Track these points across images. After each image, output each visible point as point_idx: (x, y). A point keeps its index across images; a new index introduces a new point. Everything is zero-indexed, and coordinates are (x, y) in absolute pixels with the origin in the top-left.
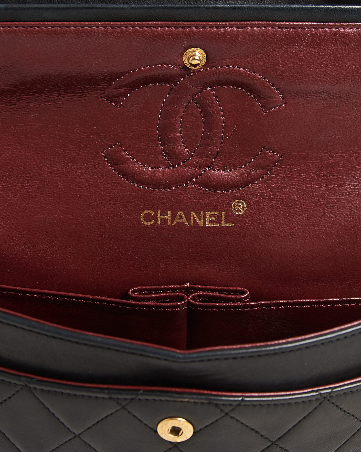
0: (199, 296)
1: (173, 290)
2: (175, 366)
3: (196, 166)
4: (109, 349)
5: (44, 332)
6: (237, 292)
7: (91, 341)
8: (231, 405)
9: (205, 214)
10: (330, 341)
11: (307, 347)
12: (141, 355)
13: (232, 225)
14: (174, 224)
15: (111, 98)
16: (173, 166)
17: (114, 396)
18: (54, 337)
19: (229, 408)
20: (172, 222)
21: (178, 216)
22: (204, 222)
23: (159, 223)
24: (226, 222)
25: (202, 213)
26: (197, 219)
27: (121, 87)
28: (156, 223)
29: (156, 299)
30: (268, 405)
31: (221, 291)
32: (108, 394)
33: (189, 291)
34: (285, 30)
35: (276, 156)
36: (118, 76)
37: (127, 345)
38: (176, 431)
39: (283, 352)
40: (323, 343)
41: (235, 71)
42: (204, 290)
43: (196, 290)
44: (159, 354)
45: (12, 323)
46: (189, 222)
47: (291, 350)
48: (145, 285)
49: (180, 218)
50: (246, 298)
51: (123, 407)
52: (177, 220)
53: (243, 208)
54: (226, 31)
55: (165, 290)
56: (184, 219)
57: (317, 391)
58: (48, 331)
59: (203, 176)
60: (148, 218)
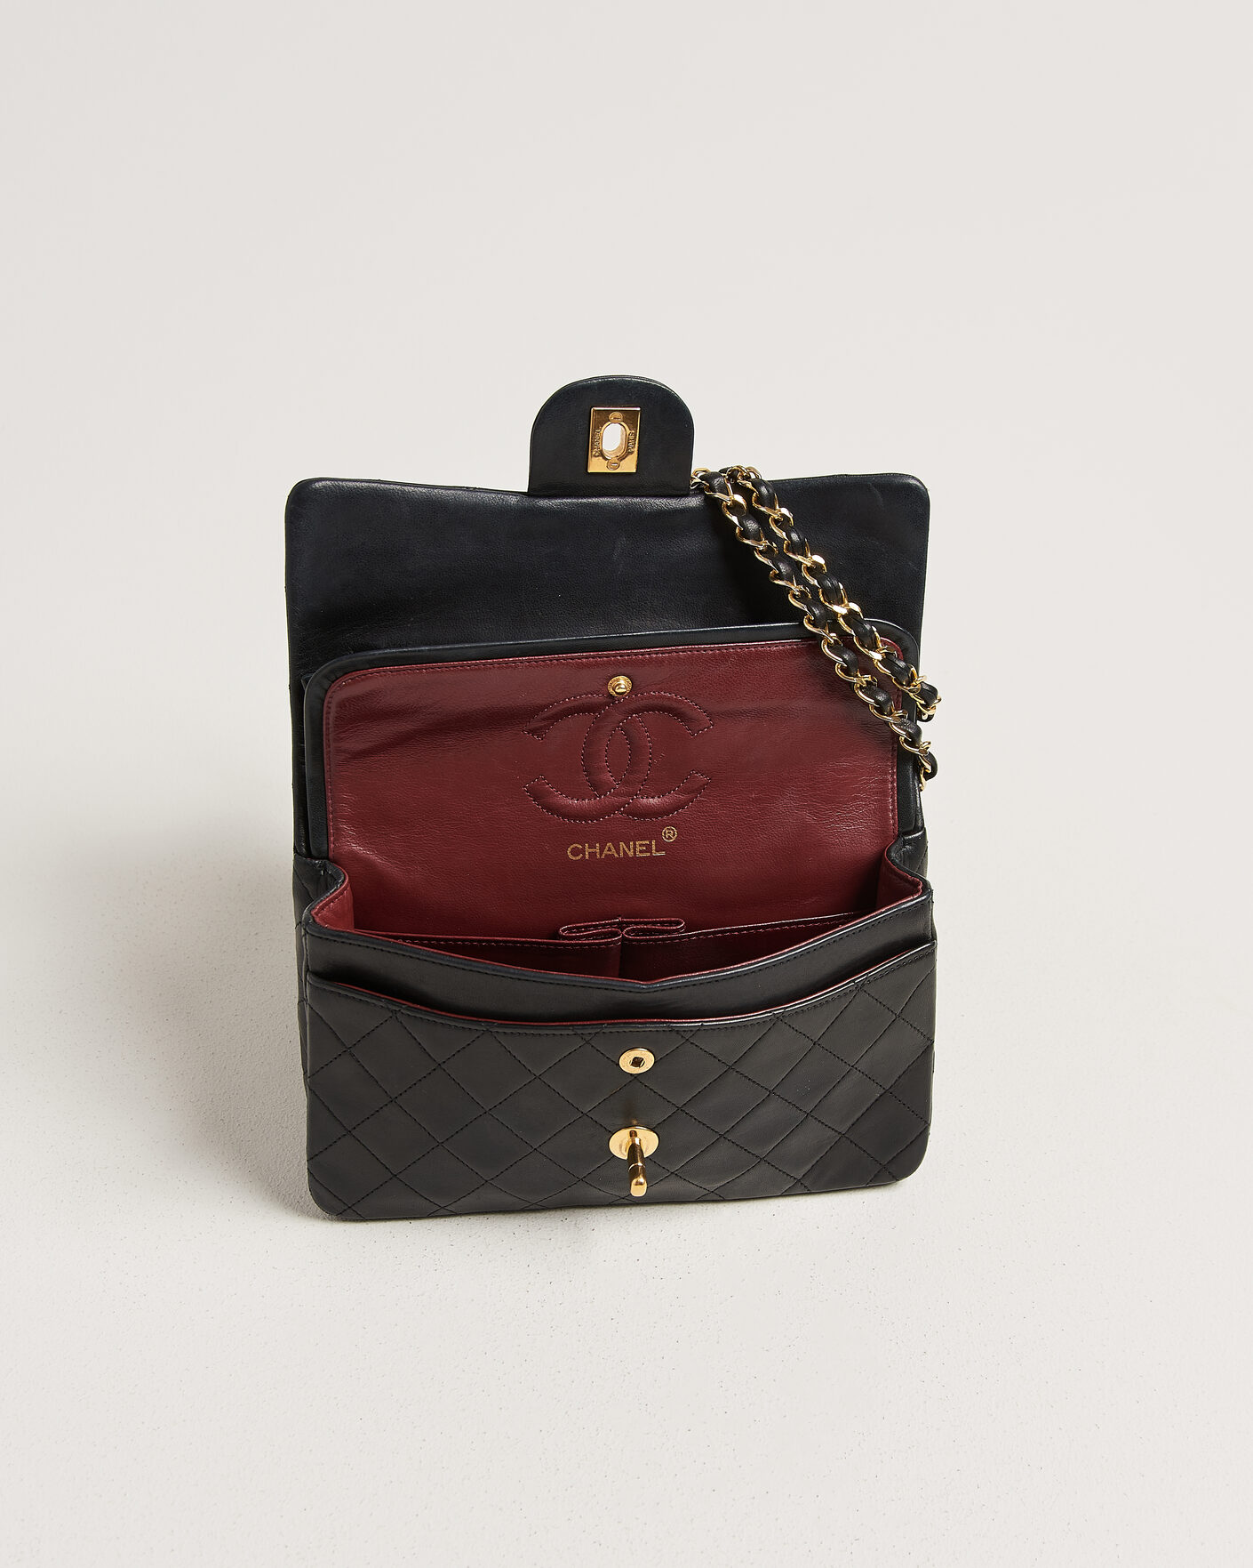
0: (633, 930)
1: (604, 926)
2: (638, 997)
3: (623, 795)
4: (574, 986)
5: (509, 976)
6: (671, 923)
7: (557, 980)
8: (691, 1031)
9: (635, 844)
10: (781, 962)
11: (760, 969)
12: (606, 989)
13: (663, 853)
14: (603, 857)
15: (533, 732)
16: (600, 797)
17: (579, 1032)
18: (519, 979)
19: (689, 1034)
20: (601, 855)
21: (607, 848)
22: (635, 853)
23: (587, 857)
24: (657, 851)
25: (631, 843)
26: (626, 849)
27: (544, 719)
28: (584, 857)
29: (587, 937)
30: (725, 1028)
31: (654, 923)
32: (573, 1030)
33: (621, 926)
34: (711, 652)
35: (705, 779)
36: (541, 708)
37: (593, 981)
38: (637, 1062)
39: (738, 975)
40: (774, 965)
41: (662, 697)
42: (636, 923)
43: (628, 924)
44: (624, 986)
45: (476, 969)
46: (618, 853)
47: (745, 974)
48: (574, 923)
49: (609, 850)
50: (682, 928)
51: (588, 1042)
52: (606, 852)
53: (674, 835)
54: (651, 658)
55: (596, 927)
56: (613, 850)
57: (770, 1012)
58: (514, 974)
59: (631, 805)
60: (575, 853)
